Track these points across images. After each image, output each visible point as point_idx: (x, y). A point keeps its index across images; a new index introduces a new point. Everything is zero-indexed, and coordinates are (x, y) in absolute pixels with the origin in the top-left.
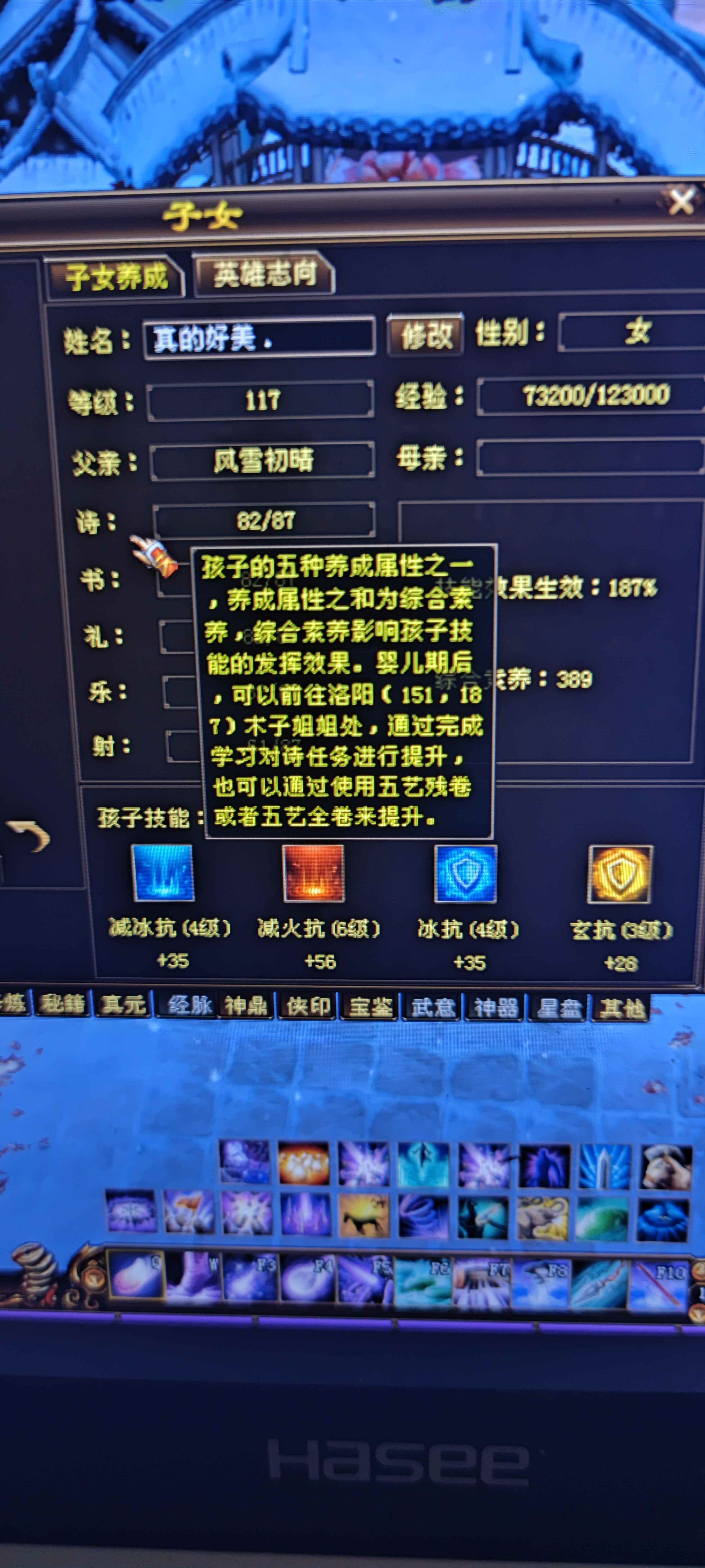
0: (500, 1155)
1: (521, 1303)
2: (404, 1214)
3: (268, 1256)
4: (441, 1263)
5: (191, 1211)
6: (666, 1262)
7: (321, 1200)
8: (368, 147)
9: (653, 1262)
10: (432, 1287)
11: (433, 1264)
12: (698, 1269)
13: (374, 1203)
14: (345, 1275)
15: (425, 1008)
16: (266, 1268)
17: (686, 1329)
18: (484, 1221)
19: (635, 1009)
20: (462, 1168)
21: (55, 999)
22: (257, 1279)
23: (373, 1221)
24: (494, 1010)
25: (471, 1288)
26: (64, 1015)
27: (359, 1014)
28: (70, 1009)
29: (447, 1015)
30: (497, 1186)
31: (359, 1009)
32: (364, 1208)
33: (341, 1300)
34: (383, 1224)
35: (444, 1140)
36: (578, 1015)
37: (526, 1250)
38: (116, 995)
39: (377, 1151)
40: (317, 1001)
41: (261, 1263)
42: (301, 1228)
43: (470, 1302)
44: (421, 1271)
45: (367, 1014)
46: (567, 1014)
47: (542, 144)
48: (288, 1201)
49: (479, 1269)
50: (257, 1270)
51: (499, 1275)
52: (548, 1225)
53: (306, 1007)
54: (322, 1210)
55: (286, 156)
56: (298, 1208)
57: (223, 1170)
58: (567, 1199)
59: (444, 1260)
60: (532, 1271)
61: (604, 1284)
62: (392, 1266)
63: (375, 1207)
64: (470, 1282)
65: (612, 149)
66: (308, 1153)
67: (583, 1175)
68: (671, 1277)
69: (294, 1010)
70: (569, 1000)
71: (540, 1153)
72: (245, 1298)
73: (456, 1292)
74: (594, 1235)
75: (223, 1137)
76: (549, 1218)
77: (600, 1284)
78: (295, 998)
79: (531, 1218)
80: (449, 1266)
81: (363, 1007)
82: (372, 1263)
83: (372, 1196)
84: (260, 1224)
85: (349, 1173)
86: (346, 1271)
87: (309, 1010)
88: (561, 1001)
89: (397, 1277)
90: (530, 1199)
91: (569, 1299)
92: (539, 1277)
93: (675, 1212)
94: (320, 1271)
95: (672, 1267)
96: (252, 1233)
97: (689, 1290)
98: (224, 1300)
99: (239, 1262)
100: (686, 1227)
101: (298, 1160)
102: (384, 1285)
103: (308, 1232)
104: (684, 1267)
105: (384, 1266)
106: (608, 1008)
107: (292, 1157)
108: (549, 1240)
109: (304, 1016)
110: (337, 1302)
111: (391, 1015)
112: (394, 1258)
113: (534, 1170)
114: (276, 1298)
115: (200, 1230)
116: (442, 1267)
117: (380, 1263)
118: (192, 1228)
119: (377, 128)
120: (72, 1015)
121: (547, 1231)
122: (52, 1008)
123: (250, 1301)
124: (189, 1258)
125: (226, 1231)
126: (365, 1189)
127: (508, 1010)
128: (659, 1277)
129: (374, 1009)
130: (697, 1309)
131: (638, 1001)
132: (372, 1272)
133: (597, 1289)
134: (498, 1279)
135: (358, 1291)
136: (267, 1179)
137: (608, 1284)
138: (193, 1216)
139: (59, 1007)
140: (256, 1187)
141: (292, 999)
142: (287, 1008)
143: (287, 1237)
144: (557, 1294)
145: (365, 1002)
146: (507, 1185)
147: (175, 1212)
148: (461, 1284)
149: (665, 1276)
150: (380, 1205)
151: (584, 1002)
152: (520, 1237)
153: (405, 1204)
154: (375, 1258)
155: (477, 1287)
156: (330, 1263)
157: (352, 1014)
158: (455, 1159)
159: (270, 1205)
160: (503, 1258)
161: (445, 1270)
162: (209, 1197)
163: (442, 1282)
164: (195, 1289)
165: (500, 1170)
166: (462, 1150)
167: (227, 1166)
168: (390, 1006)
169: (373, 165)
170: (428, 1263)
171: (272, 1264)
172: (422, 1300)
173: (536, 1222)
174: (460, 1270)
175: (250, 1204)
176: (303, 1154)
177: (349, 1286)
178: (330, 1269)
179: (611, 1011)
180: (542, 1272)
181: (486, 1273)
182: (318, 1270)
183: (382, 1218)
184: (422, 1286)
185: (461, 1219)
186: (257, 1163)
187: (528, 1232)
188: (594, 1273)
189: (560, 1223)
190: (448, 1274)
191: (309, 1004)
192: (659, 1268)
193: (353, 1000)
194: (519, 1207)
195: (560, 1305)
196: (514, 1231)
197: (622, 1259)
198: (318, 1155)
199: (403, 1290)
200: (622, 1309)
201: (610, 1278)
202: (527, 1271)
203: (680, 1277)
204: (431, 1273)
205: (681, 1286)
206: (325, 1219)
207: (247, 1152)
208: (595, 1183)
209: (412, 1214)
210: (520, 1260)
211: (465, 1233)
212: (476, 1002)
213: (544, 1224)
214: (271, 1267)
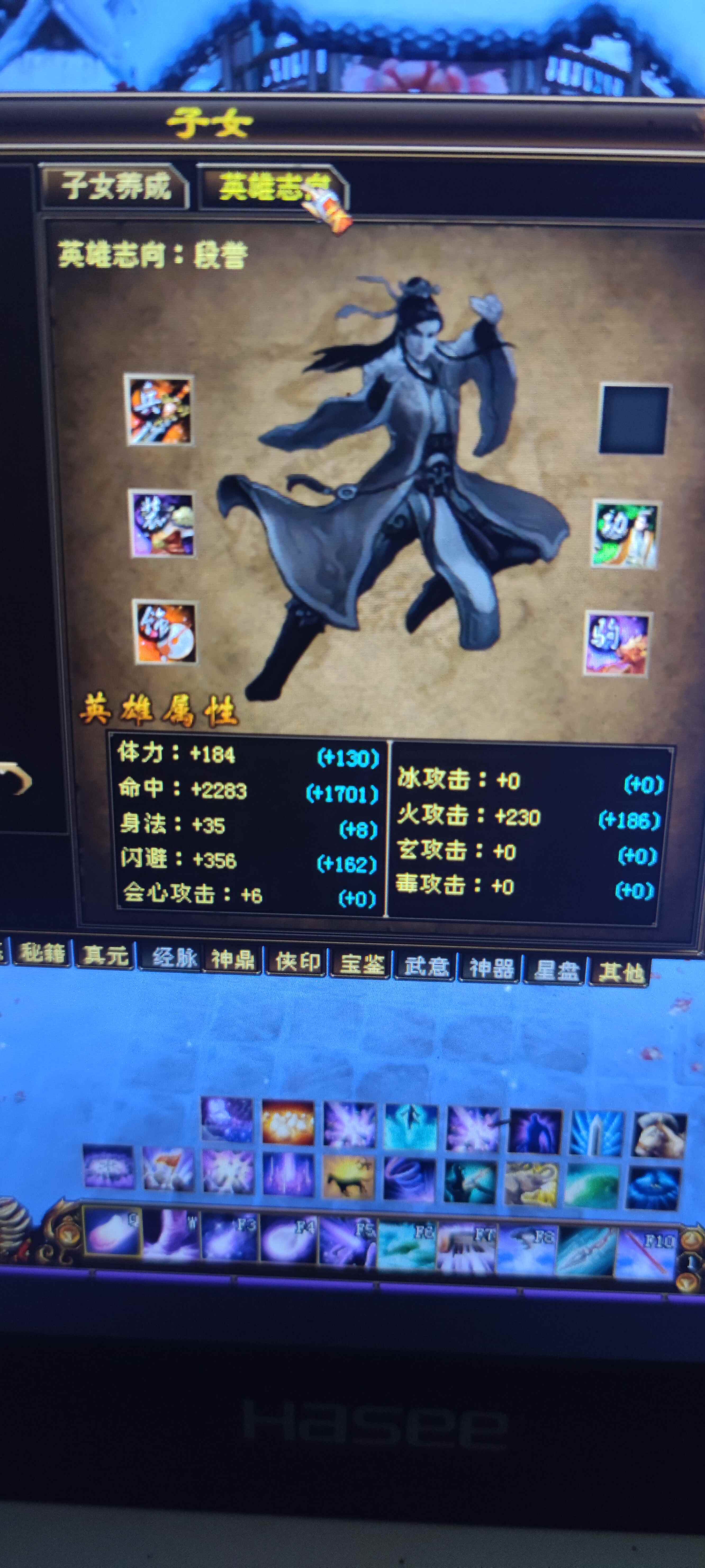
0: (490, 1119)
1: (506, 1269)
2: (389, 1177)
3: (248, 1216)
4: (425, 1227)
5: (170, 1169)
6: (656, 1231)
7: (305, 1160)
8: (388, 55)
9: (642, 1230)
10: (416, 1250)
11: (418, 1227)
12: (688, 1238)
13: (359, 1165)
14: (327, 1237)
15: (418, 967)
16: (246, 1228)
17: (673, 1297)
18: (471, 1186)
19: (635, 974)
20: (450, 1132)
21: (34, 947)
22: (236, 1238)
23: (357, 1183)
24: (489, 971)
25: (455, 1252)
26: (44, 964)
27: (350, 971)
28: (49, 958)
29: (441, 974)
30: (485, 1151)
31: (350, 966)
32: (349, 1169)
33: (322, 1261)
34: (368, 1187)
35: (433, 1103)
36: (576, 978)
37: (513, 1216)
38: (98, 945)
39: (364, 1112)
40: (307, 957)
41: (241, 1223)
42: (283, 1188)
43: (454, 1267)
44: (405, 1234)
45: (359, 972)
46: (564, 977)
47: (573, 57)
48: (270, 1160)
49: (463, 1234)
50: (237, 1229)
51: (484, 1240)
52: (537, 1191)
53: (295, 963)
54: (306, 1171)
55: (300, 61)
56: (281, 1169)
57: (205, 1128)
58: (557, 1165)
59: (429, 1224)
60: (519, 1237)
61: (591, 1251)
62: (375, 1228)
63: (361, 1169)
64: (455, 1247)
65: (647, 67)
66: (292, 1113)
67: (574, 1141)
68: (659, 1245)
69: (282, 966)
70: (567, 963)
71: (531, 1118)
72: (224, 1257)
73: (440, 1256)
74: (582, 1202)
75: (206, 1094)
76: (537, 1184)
77: (587, 1251)
78: (284, 953)
79: (519, 1183)
80: (433, 1230)
81: (354, 964)
82: (355, 1225)
83: (356, 1159)
84: (241, 1184)
85: (334, 1134)
86: (328, 1232)
87: (298, 965)
88: (558, 963)
89: (381, 1240)
90: (519, 1164)
91: (554, 1265)
92: (525, 1242)
93: (666, 1180)
94: (302, 1232)
95: (662, 1236)
96: (232, 1192)
97: (678, 1259)
98: (201, 1259)
99: (220, 1221)
100: (676, 1196)
101: (283, 1119)
102: (366, 1248)
103: (291, 1192)
104: (674, 1236)
105: (367, 1228)
106: (607, 972)
107: (276, 1116)
108: (538, 1207)
109: (292, 972)
110: (318, 1263)
111: (382, 973)
112: (378, 1220)
113: (524, 1135)
114: (255, 1258)
115: (179, 1187)
116: (427, 1231)
117: (363, 1225)
118: (171, 1186)
119: (398, 35)
120: (52, 965)
121: (535, 1197)
122: (30, 957)
123: (227, 1259)
124: (167, 1216)
125: (206, 1189)
126: (350, 1150)
127: (504, 971)
128: (647, 1245)
129: (365, 967)
130: (684, 1278)
131: (638, 965)
132: (355, 1234)
133: (584, 1256)
134: (484, 1244)
135: (339, 1253)
136: (250, 1137)
137: (595, 1251)
138: (172, 1174)
139: (38, 957)
140: (237, 1146)
141: (281, 953)
142: (276, 963)
143: (268, 1196)
144: (544, 1260)
145: (356, 959)
146: (496, 1149)
147: (154, 1169)
148: (446, 1248)
149: (653, 1245)
150: (365, 1167)
151: (582, 965)
152: (508, 1203)
153: (391, 1166)
154: (359, 1220)
155: (461, 1252)
156: (312, 1224)
157: (342, 971)
158: (443, 1122)
159: (252, 1165)
160: (488, 1223)
161: (431, 1235)
162: (190, 1155)
163: (426, 1246)
164: (172, 1247)
165: (490, 1134)
166: (452, 1113)
167: (208, 1124)
168: (381, 964)
169: (392, 74)
170: (412, 1227)
171: (252, 1224)
172: (405, 1263)
173: (524, 1188)
174: (445, 1234)
175: (231, 1163)
176: (288, 1114)
177: (330, 1247)
178: (312, 1230)
179: (610, 974)
180: (529, 1237)
181: (471, 1238)
182: (299, 1231)
183: (367, 1180)
184: (405, 1249)
185: (448, 1183)
186: (239, 1122)
187: (515, 1197)
188: (581, 1239)
189: (549, 1189)
190: (432, 1238)
191: (298, 960)
192: (648, 1236)
193: (344, 957)
194: (508, 1172)
195: (545, 1271)
196: (501, 1196)
197: (610, 1226)
198: (303, 1115)
199: (386, 1253)
200: (608, 1277)
201: (598, 1245)
202: (514, 1236)
203: (668, 1246)
204: (415, 1237)
205: (670, 1255)
206: (308, 1180)
207: (229, 1110)
208: (586, 1150)
209: (398, 1177)
210: (506, 1226)
211: (451, 1197)
212: (472, 963)
213: (532, 1190)
214: (251, 1227)
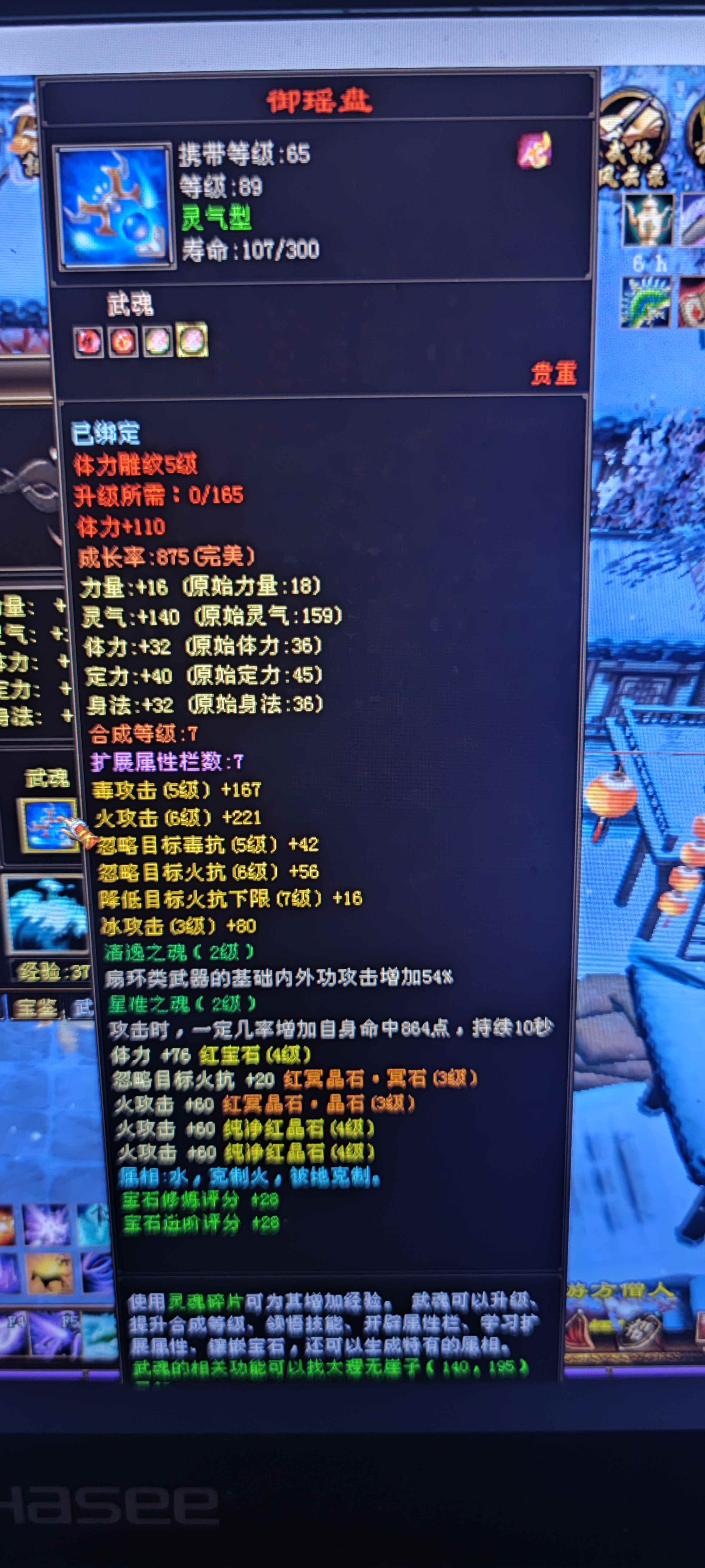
2: (86, 1271)
7: (9, 1260)
13: (59, 1262)
14: (36, 1330)
23: (57, 1278)
32: (50, 1267)
34: (68, 1281)
39: (58, 1212)
54: (11, 1269)
62: (78, 1320)
63: (60, 1265)
82: (60, 1318)
83: (56, 1255)
85: (33, 1233)
86: (37, 1325)
89: (83, 1330)
94: (13, 1326)
102: (73, 1338)
105: (72, 1321)
110: (30, 1355)
112: (80, 1313)
117: (68, 1317)
126: (49, 1249)
132: (61, 1326)
135: (49, 1344)
150: (64, 1263)
153: (87, 1261)
154: (64, 1312)
156: (21, 1318)
177: (40, 1340)
178: (22, 1324)
183: (67, 1276)
198: (4, 1218)
199: (90, 1343)
206: (14, 1279)
209: (94, 1271)
